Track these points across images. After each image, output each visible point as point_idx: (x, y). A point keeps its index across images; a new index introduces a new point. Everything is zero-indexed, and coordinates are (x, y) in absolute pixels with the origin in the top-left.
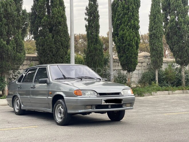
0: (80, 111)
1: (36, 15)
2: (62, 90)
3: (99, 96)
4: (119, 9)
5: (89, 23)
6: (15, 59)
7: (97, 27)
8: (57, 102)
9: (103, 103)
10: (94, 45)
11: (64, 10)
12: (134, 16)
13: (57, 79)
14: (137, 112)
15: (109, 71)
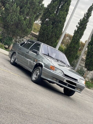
0: (48, 79)
1: (49, 10)
2: (43, 62)
3: (64, 76)
5: (77, 30)
6: (24, 31)
7: (82, 34)
8: (37, 68)
9: (65, 81)
10: (75, 44)
11: (67, 15)
13: (44, 54)
14: (82, 96)
15: (76, 64)
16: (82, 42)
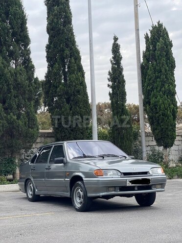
1: (51, 84)
2: (80, 171)
3: (123, 176)
4: (149, 72)
5: (113, 90)
6: (26, 136)
7: (123, 94)
8: (75, 185)
9: (128, 184)
10: (120, 116)
11: (83, 76)
12: (168, 79)
13: (76, 158)
15: (140, 147)
16: (134, 105)
